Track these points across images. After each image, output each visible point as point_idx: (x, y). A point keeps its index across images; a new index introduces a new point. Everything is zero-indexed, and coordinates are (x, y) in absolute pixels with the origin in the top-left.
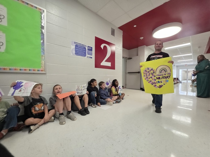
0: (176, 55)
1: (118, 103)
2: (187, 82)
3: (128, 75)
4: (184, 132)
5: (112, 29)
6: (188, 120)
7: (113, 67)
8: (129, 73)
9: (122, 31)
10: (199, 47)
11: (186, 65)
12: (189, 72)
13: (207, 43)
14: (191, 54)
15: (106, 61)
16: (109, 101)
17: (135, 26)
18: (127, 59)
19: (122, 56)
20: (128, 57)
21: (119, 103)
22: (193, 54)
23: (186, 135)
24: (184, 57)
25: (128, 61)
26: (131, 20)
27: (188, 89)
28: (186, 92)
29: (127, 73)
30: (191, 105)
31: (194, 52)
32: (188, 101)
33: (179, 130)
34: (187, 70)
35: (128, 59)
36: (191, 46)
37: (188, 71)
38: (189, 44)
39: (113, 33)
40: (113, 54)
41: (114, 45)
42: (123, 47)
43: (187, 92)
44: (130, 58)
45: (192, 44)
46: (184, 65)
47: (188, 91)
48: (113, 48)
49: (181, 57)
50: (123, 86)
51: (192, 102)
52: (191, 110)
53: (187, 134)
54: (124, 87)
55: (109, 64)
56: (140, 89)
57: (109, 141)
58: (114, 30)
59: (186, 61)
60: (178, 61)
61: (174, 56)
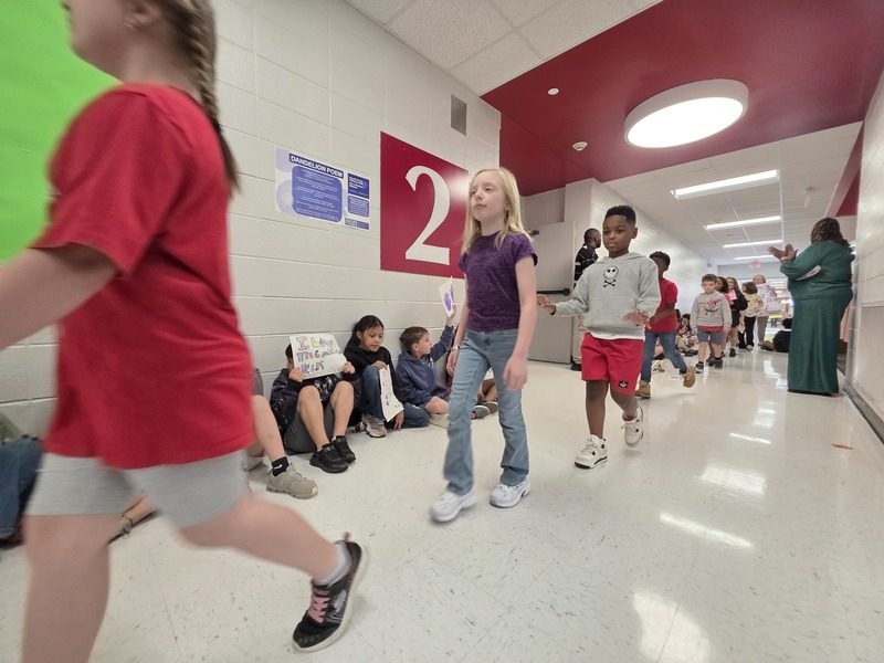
0: (718, 222)
1: (476, 418)
4: (738, 533)
5: (454, 99)
6: (752, 484)
9: (498, 114)
10: (811, 189)
11: (755, 263)
13: (841, 174)
14: (777, 218)
15: (426, 243)
16: (440, 410)
17: (553, 92)
22: (785, 219)
23: (744, 543)
24: (750, 228)
26: (538, 62)
31: (790, 210)
33: (722, 526)
36: (777, 184)
38: (772, 174)
39: (459, 119)
40: (458, 214)
41: (463, 171)
45: (783, 174)
48: (460, 186)
49: (739, 228)
51: (771, 412)
52: (769, 443)
53: (748, 539)
56: (569, 361)
57: (437, 575)
58: (465, 105)
59: (756, 247)
60: (726, 246)
61: (709, 227)
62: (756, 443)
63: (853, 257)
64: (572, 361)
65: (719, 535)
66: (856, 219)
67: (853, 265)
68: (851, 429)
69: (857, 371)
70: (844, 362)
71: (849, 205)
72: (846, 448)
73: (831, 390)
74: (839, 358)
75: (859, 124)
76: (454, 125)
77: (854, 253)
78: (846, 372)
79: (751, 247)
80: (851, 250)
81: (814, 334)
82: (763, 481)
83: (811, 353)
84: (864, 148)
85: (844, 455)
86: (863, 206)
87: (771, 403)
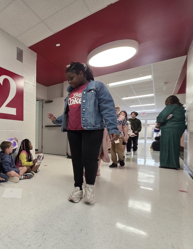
0: (127, 96)
1: (27, 178)
2: (145, 142)
3: (46, 130)
4: (139, 228)
5: (18, 49)
6: (146, 207)
7: (19, 117)
8: (47, 126)
9: (36, 54)
10: (166, 83)
11: (144, 113)
12: (148, 125)
13: (179, 77)
14: (152, 95)
15: (7, 106)
16: (13, 175)
17: (58, 45)
18: (44, 102)
19: (35, 96)
20: (46, 99)
21: (29, 178)
22: (156, 95)
23: (143, 233)
24: (141, 99)
25: (45, 105)
26: (51, 34)
27: (147, 155)
28: (143, 160)
29: (44, 126)
30: (152, 181)
31: (158, 92)
32: (147, 175)
33: (132, 225)
34: (146, 122)
35: (46, 102)
36: (152, 81)
37: (148, 123)
38: (149, 77)
39: (20, 56)
40: (20, 94)
41: (21, 77)
42: (37, 82)
43: (145, 159)
44: (50, 102)
45: (154, 77)
46: (141, 114)
47: (147, 157)
48: (21, 83)
49: (136, 99)
50: (36, 150)
51: (154, 176)
52: (152, 189)
53: (144, 231)
54: (40, 150)
55: (13, 111)
56: (66, 154)
57: (12, 245)
58: (22, 51)
59: (144, 106)
60: (131, 106)
61: (124, 99)
62: (146, 190)
63: (185, 111)
64: (67, 155)
65: (131, 229)
66: (185, 95)
67: (186, 114)
68: (187, 184)
69: (188, 158)
70: (183, 155)
71: (182, 90)
72: (185, 192)
73: (177, 167)
74: (181, 153)
75: (185, 57)
76: (18, 59)
77: (185, 109)
78: (184, 159)
79: (141, 107)
80: (184, 108)
81: (169, 143)
82: (149, 206)
83: (169, 151)
84: (188, 66)
85: (184, 195)
86: (188, 90)
87: (153, 173)
